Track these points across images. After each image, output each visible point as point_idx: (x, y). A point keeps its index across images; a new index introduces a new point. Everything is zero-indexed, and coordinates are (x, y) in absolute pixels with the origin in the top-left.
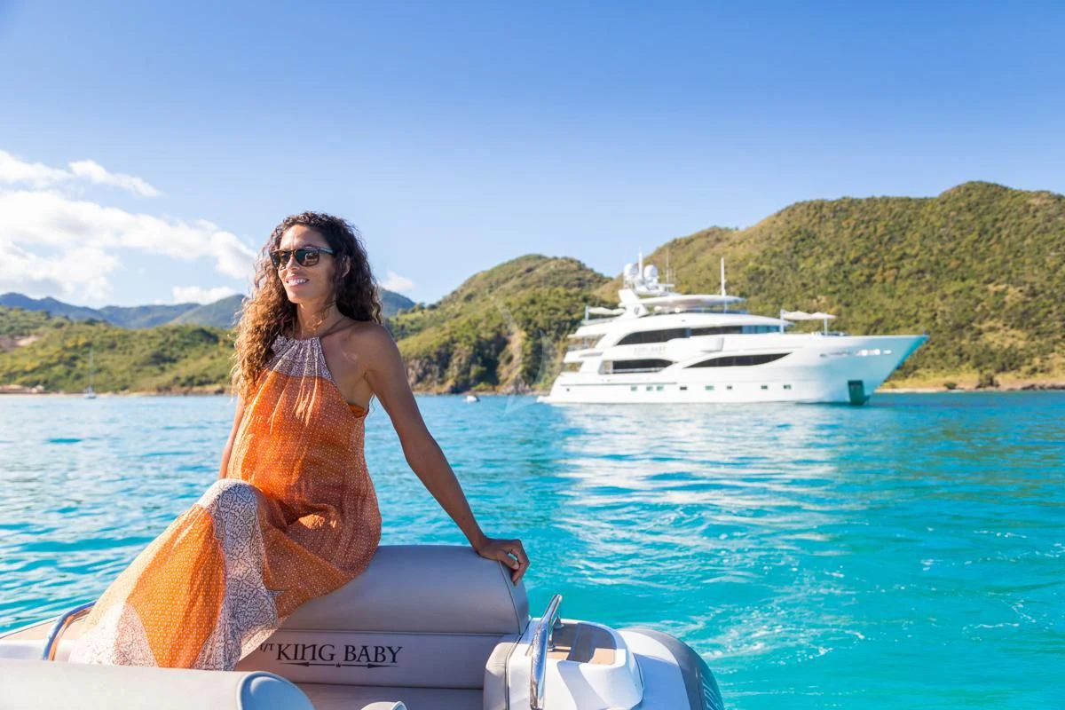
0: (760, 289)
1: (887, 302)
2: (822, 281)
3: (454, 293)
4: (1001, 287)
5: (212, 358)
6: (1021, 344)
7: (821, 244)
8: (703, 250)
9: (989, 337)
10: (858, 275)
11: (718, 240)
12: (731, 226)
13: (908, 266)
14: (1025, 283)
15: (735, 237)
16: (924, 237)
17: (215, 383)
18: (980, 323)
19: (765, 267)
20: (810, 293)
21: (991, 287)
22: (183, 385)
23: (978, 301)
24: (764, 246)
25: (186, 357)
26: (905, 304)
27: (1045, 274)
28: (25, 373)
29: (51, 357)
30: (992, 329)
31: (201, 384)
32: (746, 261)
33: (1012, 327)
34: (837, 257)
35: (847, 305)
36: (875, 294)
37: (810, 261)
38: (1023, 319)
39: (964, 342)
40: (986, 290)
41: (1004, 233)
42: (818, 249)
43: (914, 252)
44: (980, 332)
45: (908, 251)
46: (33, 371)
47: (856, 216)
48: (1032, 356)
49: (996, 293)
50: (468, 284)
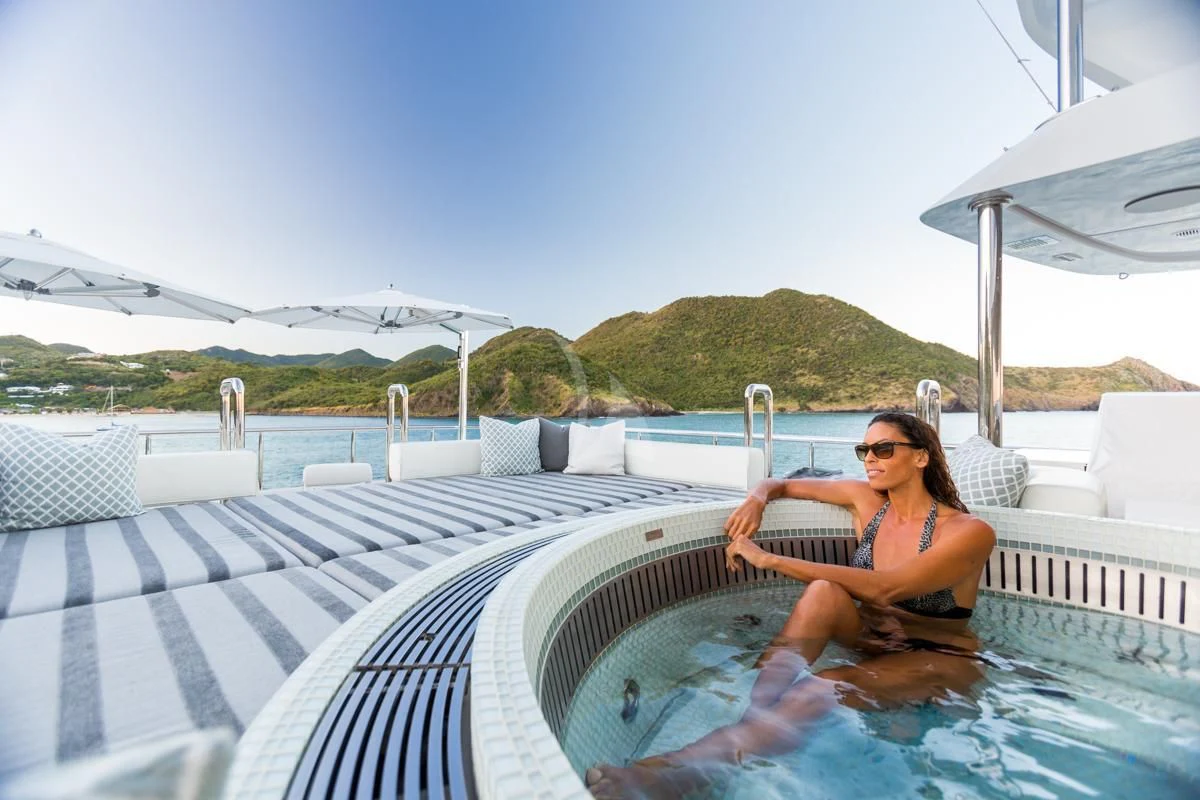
0: (663, 349)
1: (739, 358)
2: (699, 344)
3: (480, 349)
4: (805, 350)
5: (302, 388)
6: (820, 384)
7: (697, 322)
8: (627, 325)
9: (801, 380)
10: (721, 341)
11: (636, 319)
12: (644, 312)
13: (750, 336)
14: (818, 347)
15: (646, 318)
16: (757, 320)
17: (298, 406)
18: (795, 370)
19: (664, 335)
20: (692, 351)
21: (799, 349)
22: (275, 408)
23: (793, 358)
24: (664, 322)
25: (293, 387)
26: (749, 358)
27: (830, 343)
28: (178, 397)
29: (198, 387)
30: (802, 375)
31: (288, 406)
32: (653, 330)
33: (814, 374)
34: (708, 330)
35: (715, 358)
36: (731, 352)
37: (691, 332)
38: (819, 368)
39: (787, 382)
40: (795, 351)
41: (804, 318)
42: (695, 325)
43: (752, 328)
44: (795, 376)
45: (748, 327)
46: (183, 396)
47: (717, 306)
48: (828, 391)
49: (803, 353)
50: (489, 343)
